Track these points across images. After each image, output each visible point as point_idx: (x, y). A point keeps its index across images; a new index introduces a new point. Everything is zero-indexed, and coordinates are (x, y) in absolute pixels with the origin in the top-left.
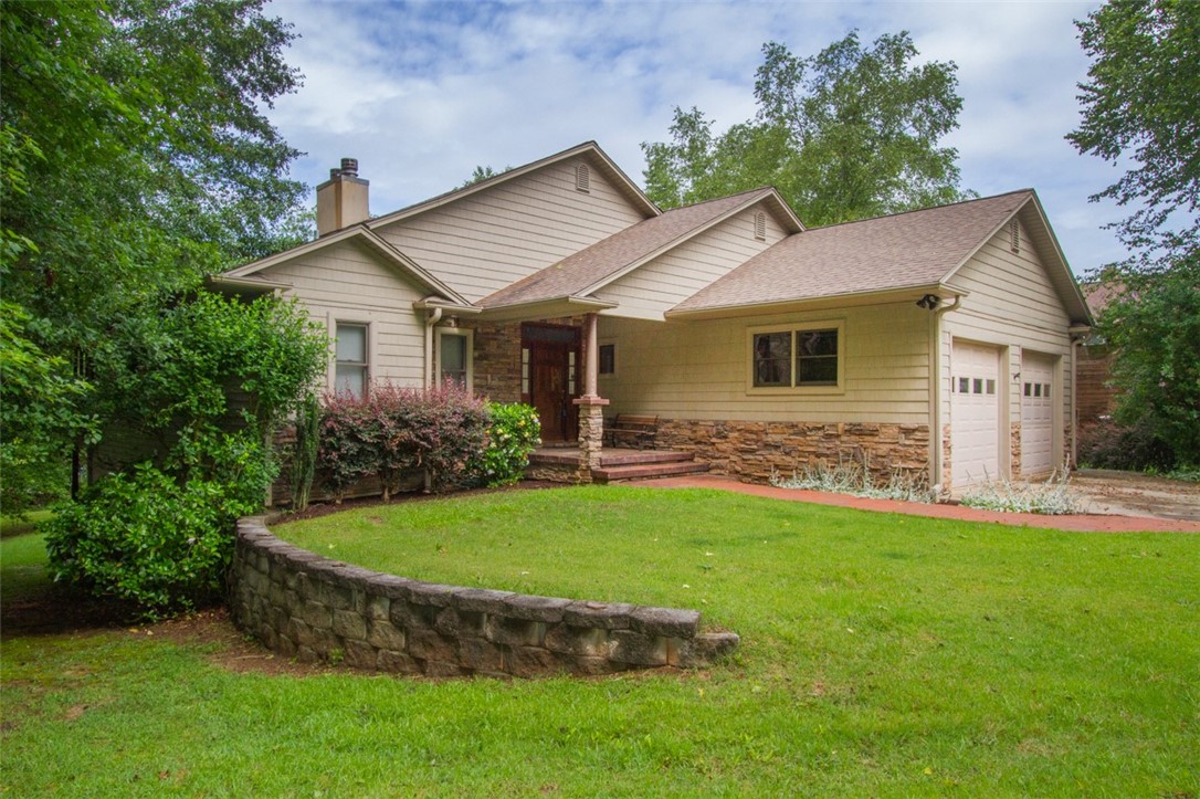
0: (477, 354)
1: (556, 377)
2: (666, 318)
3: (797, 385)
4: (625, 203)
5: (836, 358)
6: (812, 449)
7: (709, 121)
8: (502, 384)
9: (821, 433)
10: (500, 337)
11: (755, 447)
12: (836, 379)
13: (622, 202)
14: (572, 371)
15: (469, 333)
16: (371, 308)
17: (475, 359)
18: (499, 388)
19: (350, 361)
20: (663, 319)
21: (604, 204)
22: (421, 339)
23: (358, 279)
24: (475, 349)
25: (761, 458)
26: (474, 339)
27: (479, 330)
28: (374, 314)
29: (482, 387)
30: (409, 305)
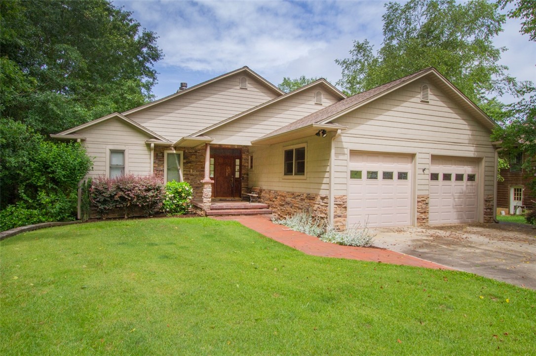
0: (185, 161)
1: (228, 170)
2: (252, 144)
3: (295, 174)
4: (269, 92)
5: (304, 162)
6: (297, 206)
7: (371, 45)
8: (198, 173)
9: (300, 198)
10: (197, 154)
11: (283, 203)
12: (304, 172)
13: (266, 91)
14: (237, 168)
15: (182, 153)
16: (126, 144)
17: (184, 163)
18: (196, 175)
19: (117, 165)
20: (251, 145)
21: (255, 93)
22: (149, 156)
23: (119, 133)
24: (184, 159)
25: (285, 208)
26: (184, 155)
27: (186, 151)
28: (127, 147)
29: (188, 174)
30: (144, 143)
